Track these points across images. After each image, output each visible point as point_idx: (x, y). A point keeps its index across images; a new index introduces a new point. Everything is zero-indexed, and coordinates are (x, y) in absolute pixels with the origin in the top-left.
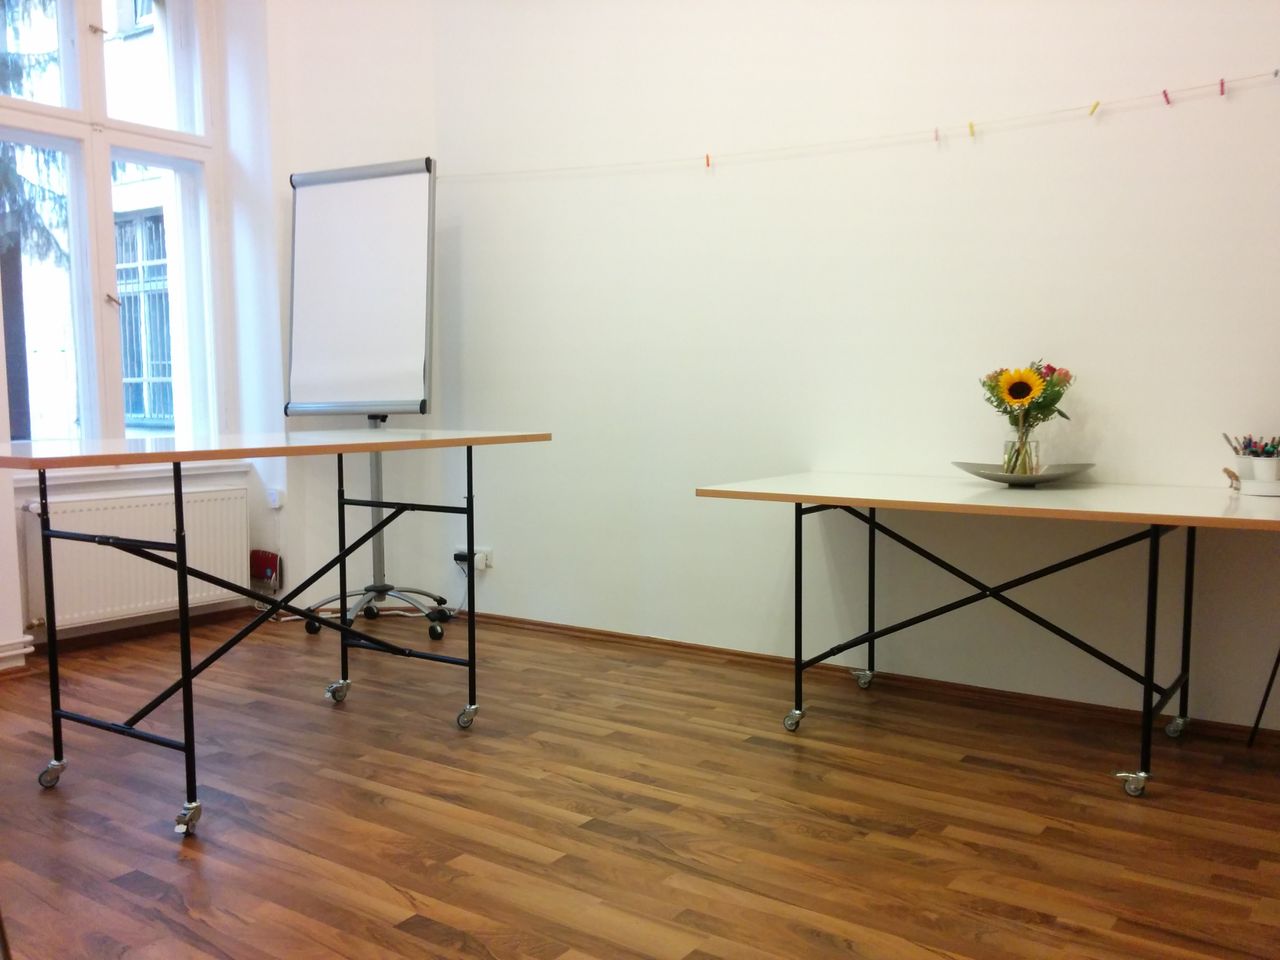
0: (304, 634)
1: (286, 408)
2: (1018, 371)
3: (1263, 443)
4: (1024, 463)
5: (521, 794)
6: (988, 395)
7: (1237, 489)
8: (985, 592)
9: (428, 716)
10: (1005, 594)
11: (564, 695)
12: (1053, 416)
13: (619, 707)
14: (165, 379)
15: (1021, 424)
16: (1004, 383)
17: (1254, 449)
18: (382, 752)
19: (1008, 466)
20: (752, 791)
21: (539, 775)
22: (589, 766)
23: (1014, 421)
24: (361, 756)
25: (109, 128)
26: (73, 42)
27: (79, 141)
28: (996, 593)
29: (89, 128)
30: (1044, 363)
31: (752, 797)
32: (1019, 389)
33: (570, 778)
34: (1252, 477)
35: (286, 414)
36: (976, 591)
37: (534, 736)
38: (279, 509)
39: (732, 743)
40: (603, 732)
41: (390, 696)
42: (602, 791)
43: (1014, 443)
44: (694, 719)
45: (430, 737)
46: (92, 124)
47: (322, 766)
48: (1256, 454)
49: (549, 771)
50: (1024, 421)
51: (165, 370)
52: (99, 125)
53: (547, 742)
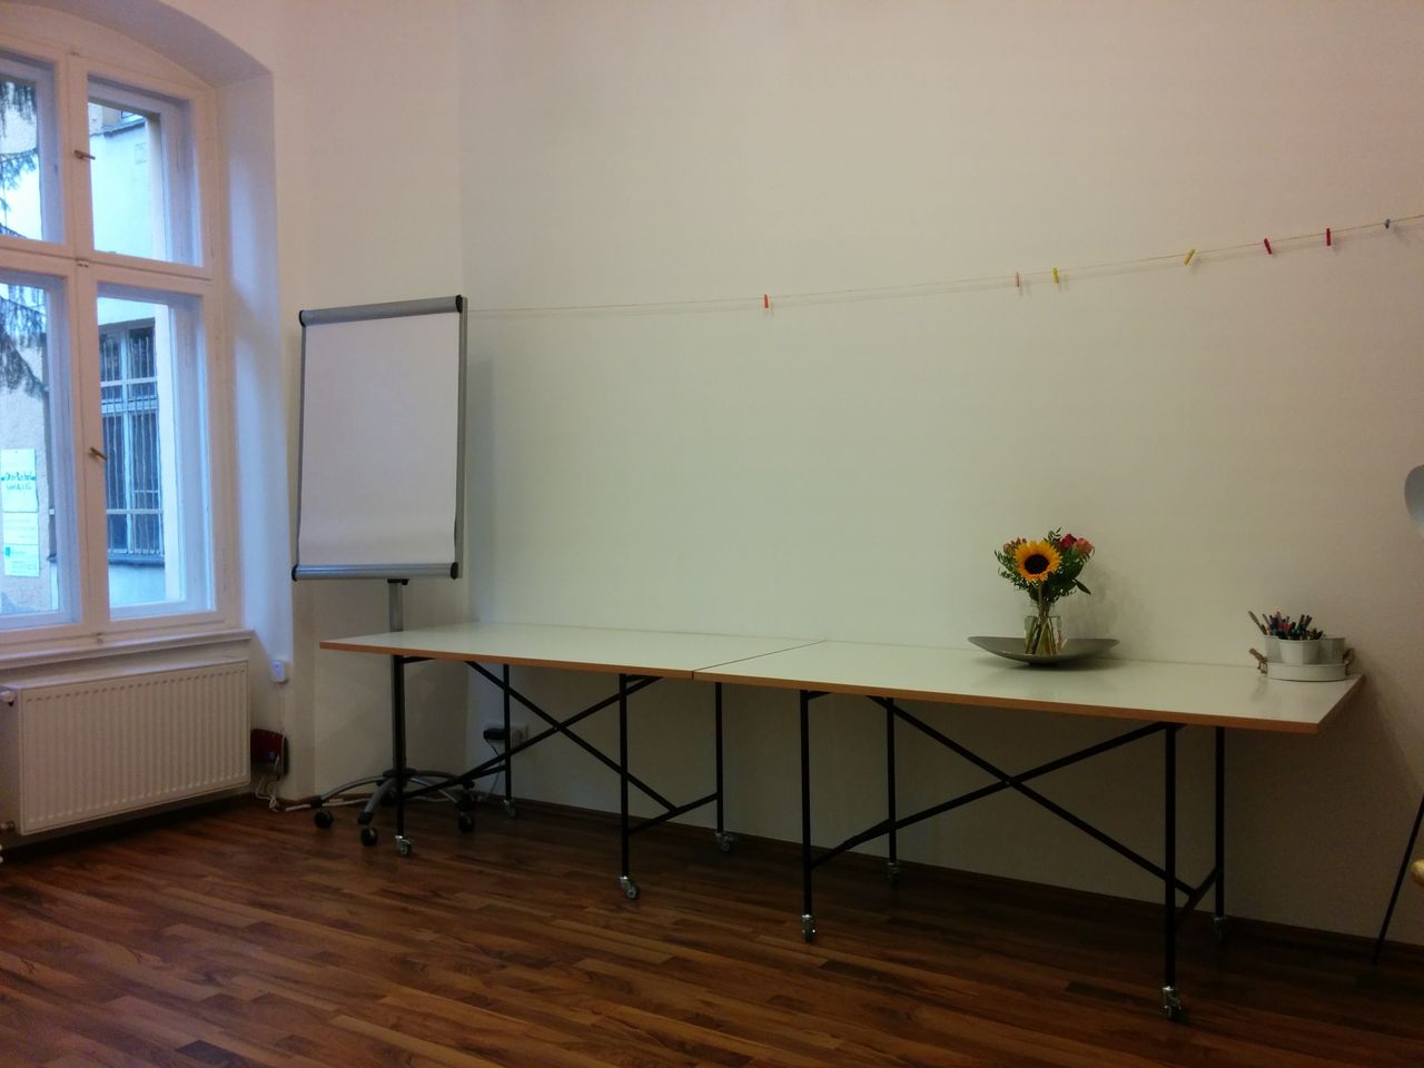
0: (314, 829)
1: (294, 571)
2: (1033, 543)
3: (1290, 623)
4: (1046, 641)
5: (569, 1047)
6: (1004, 569)
7: (1264, 672)
8: (1005, 781)
9: (459, 939)
10: (1027, 783)
11: (613, 907)
12: (1073, 590)
13: (676, 923)
14: (153, 511)
15: (1040, 598)
16: (1019, 555)
17: (1280, 630)
18: (406, 990)
19: (1030, 641)
20: (833, 1036)
21: (587, 1019)
22: (643, 1006)
23: (1034, 595)
24: (384, 997)
25: (95, 263)
26: (56, 168)
27: (63, 278)
28: (1017, 783)
29: (73, 263)
30: (1063, 535)
31: (833, 1044)
32: (1036, 562)
33: (624, 1022)
34: (1279, 659)
35: (294, 578)
36: (995, 780)
37: (581, 965)
38: (285, 682)
39: (807, 970)
40: (659, 958)
41: (413, 912)
42: (662, 1039)
43: (1035, 619)
44: (762, 937)
45: (459, 969)
46: (77, 259)
47: (339, 1012)
48: (1283, 636)
49: (600, 1014)
50: (1045, 595)
51: (153, 500)
52: (87, 258)
53: (595, 974)
